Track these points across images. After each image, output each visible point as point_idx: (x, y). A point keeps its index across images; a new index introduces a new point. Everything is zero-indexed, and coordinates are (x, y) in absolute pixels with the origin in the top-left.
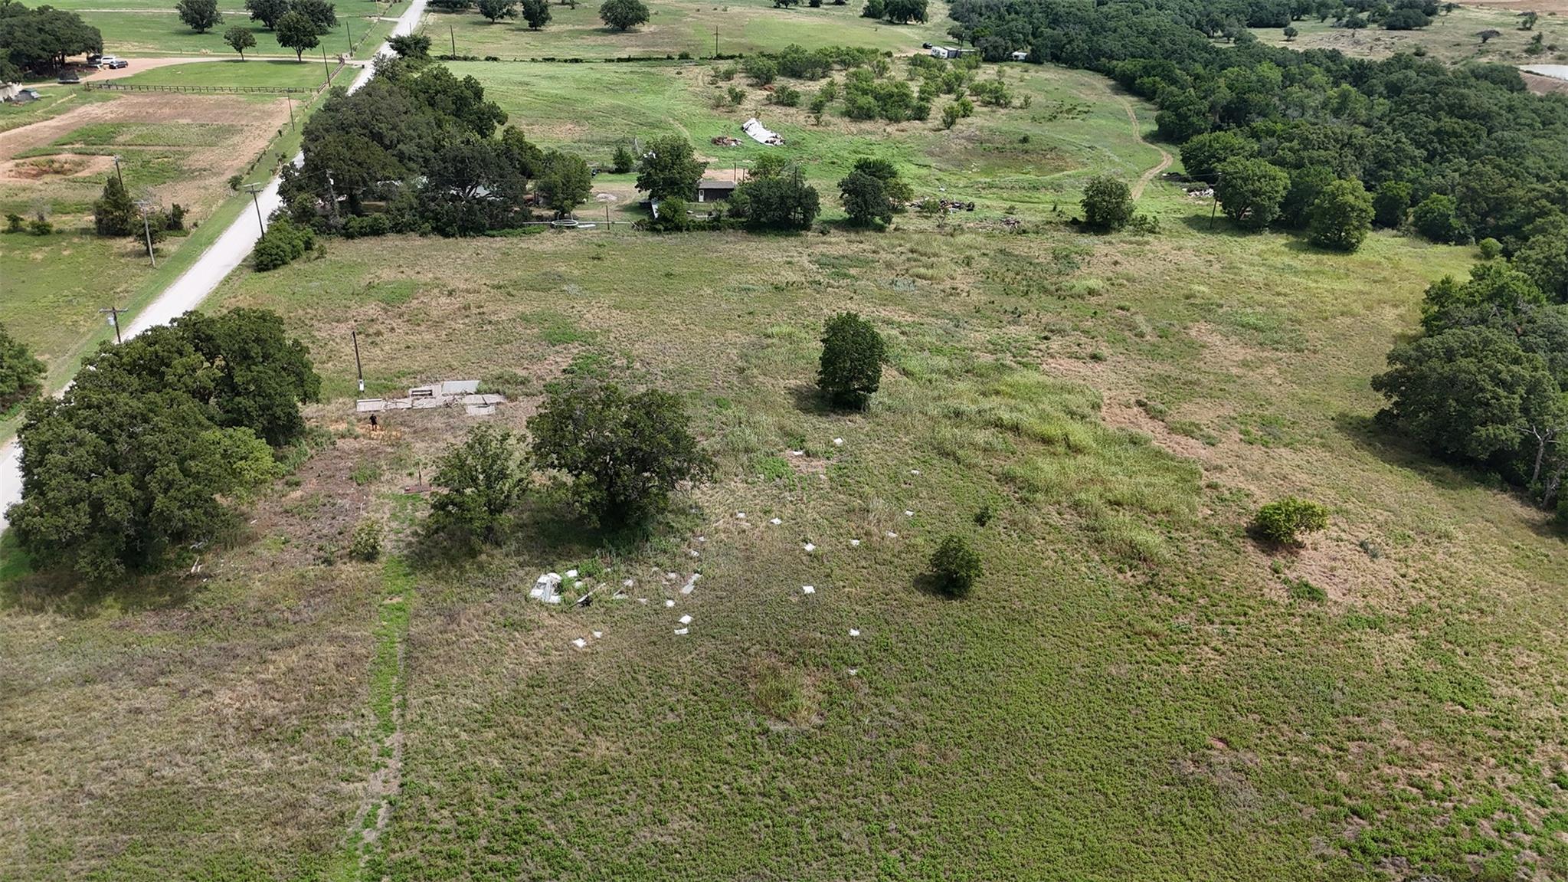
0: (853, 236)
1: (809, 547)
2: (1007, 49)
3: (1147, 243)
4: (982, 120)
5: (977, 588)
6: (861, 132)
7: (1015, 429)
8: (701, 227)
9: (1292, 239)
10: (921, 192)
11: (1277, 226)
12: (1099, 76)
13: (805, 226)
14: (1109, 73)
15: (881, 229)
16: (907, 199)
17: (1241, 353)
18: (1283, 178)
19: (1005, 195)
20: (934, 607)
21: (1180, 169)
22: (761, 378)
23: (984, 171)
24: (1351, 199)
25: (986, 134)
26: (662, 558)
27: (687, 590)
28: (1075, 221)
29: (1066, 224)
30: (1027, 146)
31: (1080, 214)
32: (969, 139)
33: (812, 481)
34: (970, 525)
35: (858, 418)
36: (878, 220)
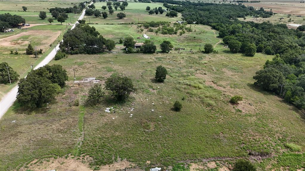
0: (162, 54)
1: (153, 104)
2: (192, 21)
3: (216, 55)
4: (187, 34)
5: (182, 110)
6: (164, 36)
7: (190, 85)
8: (135, 52)
9: (242, 54)
10: (175, 47)
11: (240, 52)
12: (209, 26)
13: (154, 52)
14: (211, 26)
15: (168, 53)
16: (172, 48)
17: (231, 73)
18: (240, 43)
19: (190, 47)
20: (174, 113)
21: (223, 42)
22: (145, 77)
23: (187, 43)
24: (252, 47)
25: (187, 37)
26: (127, 105)
27: (132, 110)
28: (203, 51)
29: (201, 52)
30: (195, 39)
31: (204, 50)
32: (184, 37)
33: (154, 94)
34: (181, 100)
35: (162, 84)
36: (167, 51)
